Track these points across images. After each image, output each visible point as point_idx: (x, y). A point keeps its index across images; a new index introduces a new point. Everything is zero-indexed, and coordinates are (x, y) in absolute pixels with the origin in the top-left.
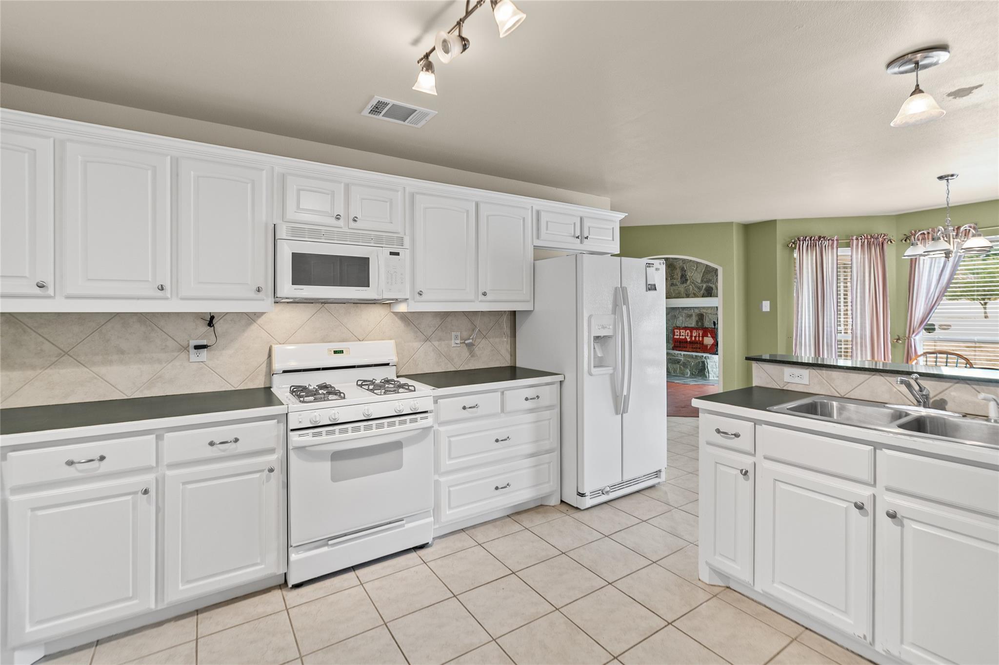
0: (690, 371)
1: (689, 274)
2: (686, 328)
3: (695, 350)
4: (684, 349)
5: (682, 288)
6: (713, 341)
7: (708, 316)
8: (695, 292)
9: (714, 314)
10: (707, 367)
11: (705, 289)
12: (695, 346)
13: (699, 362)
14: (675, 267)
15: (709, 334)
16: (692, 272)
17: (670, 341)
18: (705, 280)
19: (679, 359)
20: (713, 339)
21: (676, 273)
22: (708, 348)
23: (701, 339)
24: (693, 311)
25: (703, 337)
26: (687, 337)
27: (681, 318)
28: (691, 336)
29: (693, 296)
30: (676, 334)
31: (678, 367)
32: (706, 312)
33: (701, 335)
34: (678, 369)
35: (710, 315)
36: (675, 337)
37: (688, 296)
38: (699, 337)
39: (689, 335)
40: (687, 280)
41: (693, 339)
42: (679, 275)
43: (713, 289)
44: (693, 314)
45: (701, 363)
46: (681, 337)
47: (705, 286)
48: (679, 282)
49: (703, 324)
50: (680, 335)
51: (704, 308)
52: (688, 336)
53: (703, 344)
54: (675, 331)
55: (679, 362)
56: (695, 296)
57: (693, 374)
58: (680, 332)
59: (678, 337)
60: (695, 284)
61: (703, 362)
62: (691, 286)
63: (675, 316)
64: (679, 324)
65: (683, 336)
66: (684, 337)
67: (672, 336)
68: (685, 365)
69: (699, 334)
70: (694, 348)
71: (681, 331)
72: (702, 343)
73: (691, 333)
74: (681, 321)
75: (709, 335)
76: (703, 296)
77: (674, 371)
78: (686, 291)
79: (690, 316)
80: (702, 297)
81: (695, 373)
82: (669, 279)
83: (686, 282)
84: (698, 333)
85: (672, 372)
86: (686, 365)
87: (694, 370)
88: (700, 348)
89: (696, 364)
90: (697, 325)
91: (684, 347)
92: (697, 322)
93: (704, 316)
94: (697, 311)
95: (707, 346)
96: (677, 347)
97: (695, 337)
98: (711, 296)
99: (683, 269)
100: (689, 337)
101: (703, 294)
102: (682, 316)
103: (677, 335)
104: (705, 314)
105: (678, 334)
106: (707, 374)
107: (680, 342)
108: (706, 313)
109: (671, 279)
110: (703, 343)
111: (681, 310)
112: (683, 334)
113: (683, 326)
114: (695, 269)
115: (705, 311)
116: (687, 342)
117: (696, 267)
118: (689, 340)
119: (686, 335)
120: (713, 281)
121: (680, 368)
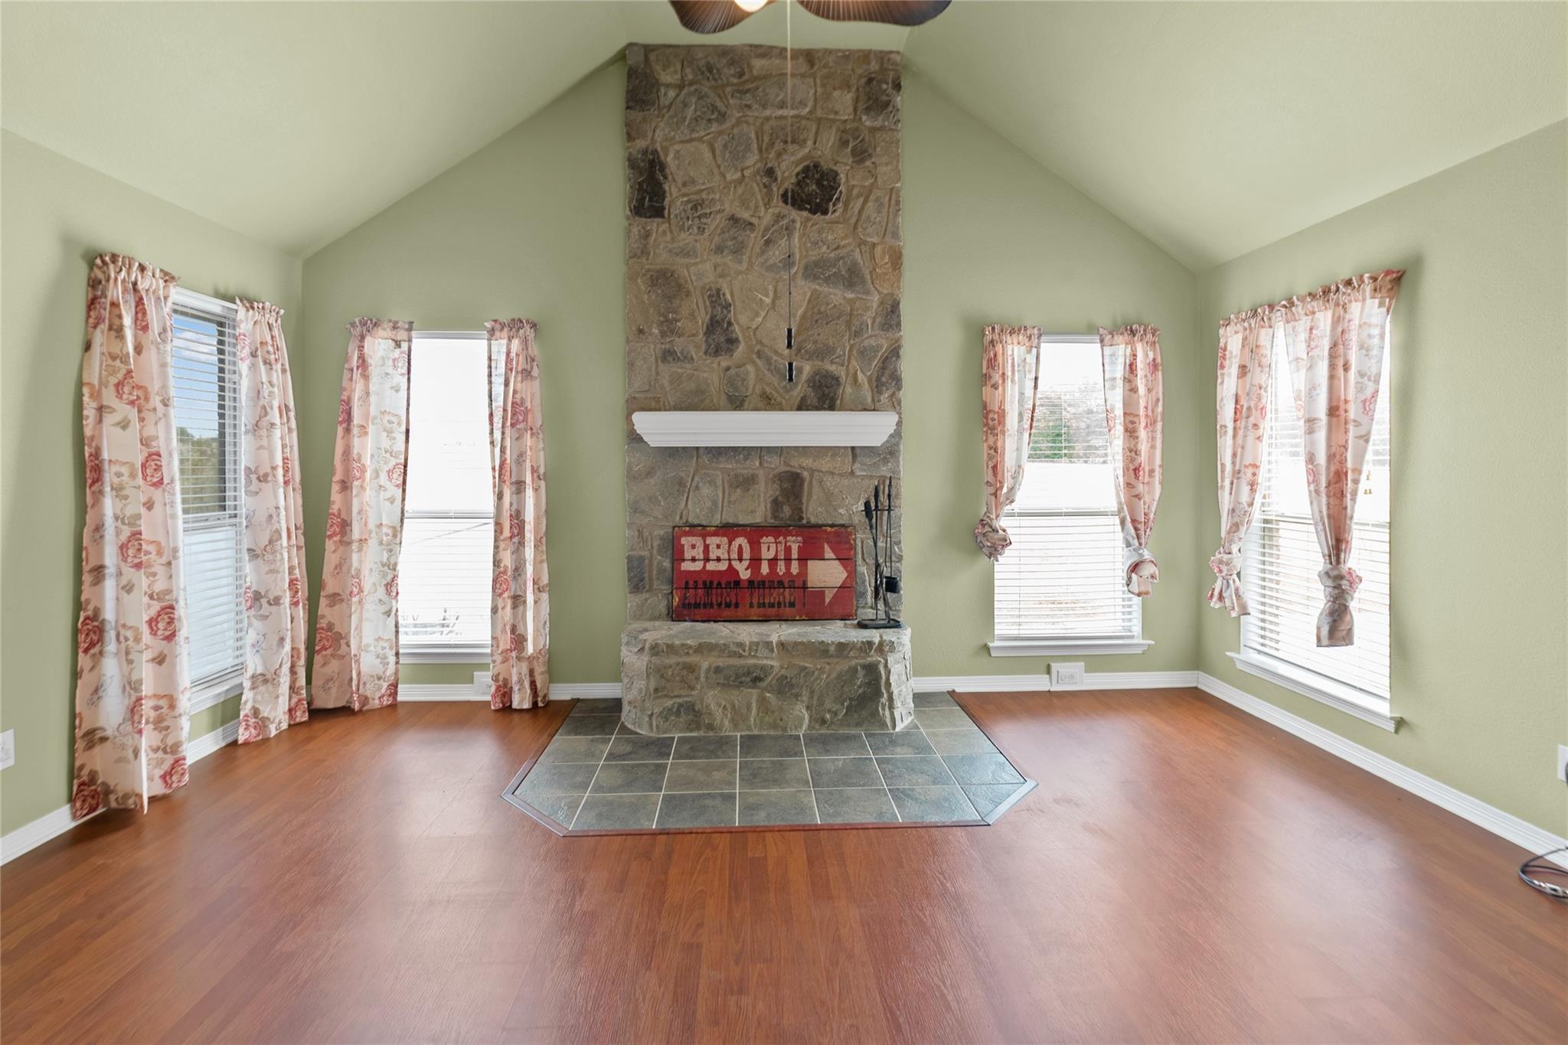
0: (808, 708)
1: (743, 319)
2: (729, 530)
3: (772, 611)
4: (727, 613)
5: (711, 372)
6: (845, 575)
7: (821, 482)
8: (768, 390)
9: (841, 475)
10: (888, 684)
11: (808, 381)
12: (774, 596)
13: (853, 671)
14: (680, 287)
15: (827, 547)
16: (757, 315)
17: (656, 584)
18: (810, 346)
19: (763, 668)
20: (845, 567)
21: (685, 311)
22: (827, 600)
23: (795, 568)
24: (757, 464)
25: (803, 560)
26: (736, 564)
27: (706, 490)
28: (756, 561)
29: (761, 405)
30: (688, 555)
31: (755, 697)
32: (816, 465)
33: (795, 555)
34: (754, 705)
35: (829, 482)
36: (687, 566)
37: (737, 403)
38: (788, 560)
39: (747, 555)
40: (732, 342)
41: (765, 569)
42: (703, 318)
43: (839, 384)
44: (761, 473)
45: (861, 673)
46: (711, 566)
47: (807, 369)
48: (698, 347)
49: (798, 511)
50: (707, 559)
51: (804, 451)
52: (740, 559)
53: (805, 587)
54: (684, 541)
55: (757, 680)
56: (769, 403)
57: (823, 721)
58: (706, 548)
59: (697, 566)
60: (768, 361)
61: (872, 670)
62: (750, 368)
63: (681, 483)
64: (696, 513)
65: (718, 560)
66: (723, 566)
67: (667, 564)
68: (785, 687)
69: (788, 550)
70: (772, 605)
71: (712, 541)
72: (800, 584)
73: (755, 545)
74: (709, 504)
75: (829, 553)
76: (802, 406)
77: (732, 720)
78: (731, 383)
79: (747, 482)
80: (800, 408)
81: (836, 714)
82: (656, 331)
83: (730, 351)
84: (781, 547)
85: (726, 723)
86: (792, 686)
87: (828, 705)
88: (792, 605)
89: (840, 676)
90: (775, 517)
91: (728, 605)
92: (776, 504)
93: (803, 481)
94: (776, 464)
95: (821, 594)
96: (697, 606)
97: (773, 562)
98: (832, 408)
99: (715, 297)
100: (746, 563)
101: (803, 399)
102: (712, 483)
103: (693, 560)
104: (806, 474)
105: (699, 553)
106: (887, 712)
107: (708, 586)
108: (812, 471)
109: (663, 334)
110: (805, 582)
111: (705, 459)
112: (722, 553)
113: (717, 521)
114: (768, 300)
115: (807, 462)
116: (736, 583)
117: (771, 294)
118: (745, 575)
119: (735, 555)
120: (839, 351)
121: (762, 701)
